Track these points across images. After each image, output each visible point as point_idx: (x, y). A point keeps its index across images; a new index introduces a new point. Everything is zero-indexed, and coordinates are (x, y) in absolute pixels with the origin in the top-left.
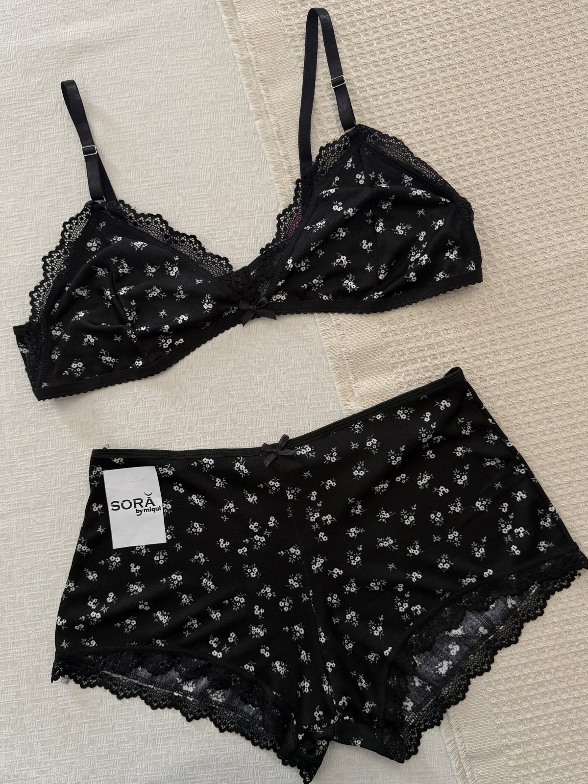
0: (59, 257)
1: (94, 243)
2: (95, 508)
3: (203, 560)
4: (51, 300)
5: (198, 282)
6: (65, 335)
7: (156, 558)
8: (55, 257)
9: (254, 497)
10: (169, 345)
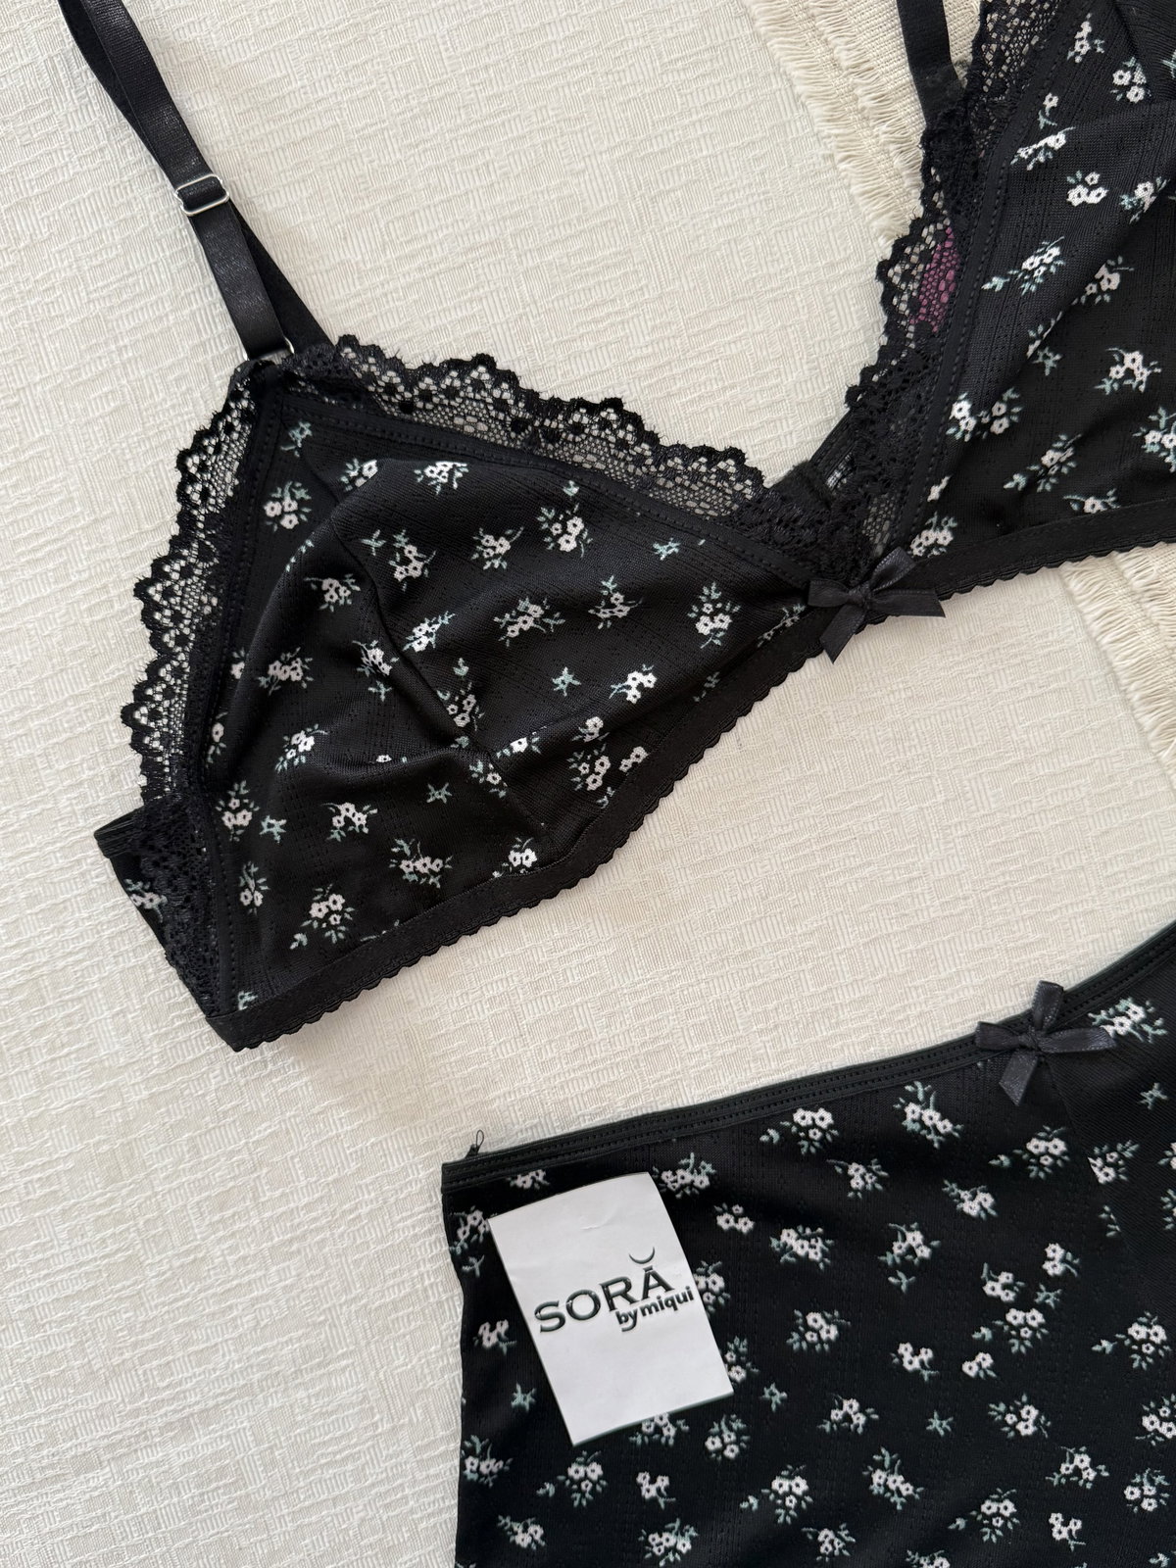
0: (186, 573)
1: (288, 500)
2: (490, 1337)
3: (860, 1420)
4: (198, 722)
5: (664, 551)
6: (268, 820)
7: (713, 1443)
8: (175, 576)
9: (981, 1196)
10: (604, 778)
